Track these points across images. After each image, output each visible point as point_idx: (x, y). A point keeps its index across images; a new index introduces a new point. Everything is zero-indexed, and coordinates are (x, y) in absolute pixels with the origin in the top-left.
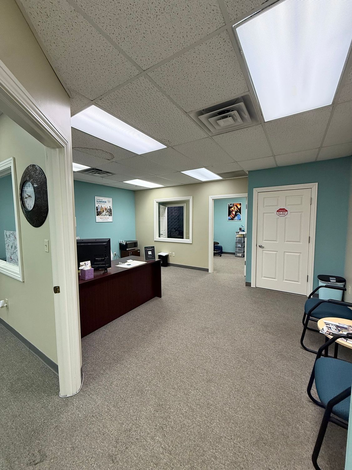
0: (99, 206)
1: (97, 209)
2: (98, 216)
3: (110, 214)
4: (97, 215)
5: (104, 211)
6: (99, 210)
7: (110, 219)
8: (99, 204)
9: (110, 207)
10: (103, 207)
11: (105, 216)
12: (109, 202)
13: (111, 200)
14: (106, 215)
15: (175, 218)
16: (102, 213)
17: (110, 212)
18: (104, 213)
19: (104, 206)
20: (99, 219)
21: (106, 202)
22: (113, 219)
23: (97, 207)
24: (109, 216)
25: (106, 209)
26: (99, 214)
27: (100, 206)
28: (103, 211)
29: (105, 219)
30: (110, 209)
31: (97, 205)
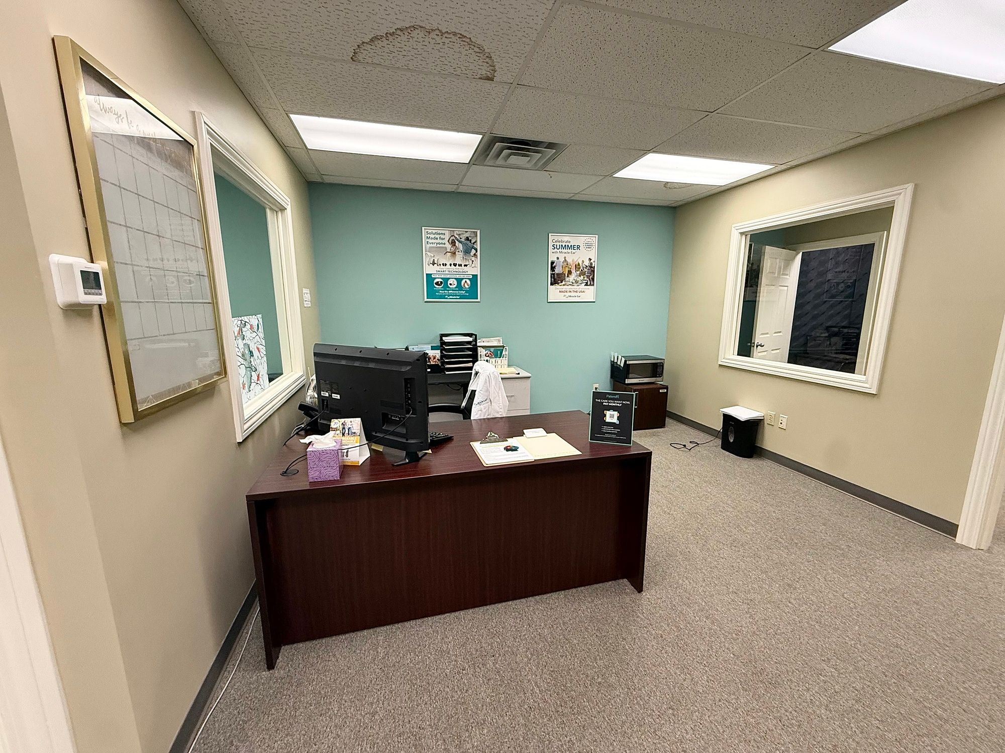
0: (558, 258)
1: (553, 269)
2: (552, 286)
3: (591, 281)
4: (552, 284)
5: (573, 271)
6: (557, 271)
7: (589, 293)
8: (558, 255)
9: (590, 259)
10: (569, 260)
11: (575, 287)
12: (589, 246)
13: (594, 239)
14: (577, 282)
15: (834, 291)
16: (567, 279)
17: (589, 274)
18: (572, 278)
19: (573, 258)
20: (555, 293)
21: (578, 247)
22: (597, 295)
23: (552, 263)
24: (586, 285)
25: (577, 267)
26: (557, 279)
27: (561, 260)
28: (570, 272)
29: (573, 294)
30: (591, 267)
31: (552, 257)
